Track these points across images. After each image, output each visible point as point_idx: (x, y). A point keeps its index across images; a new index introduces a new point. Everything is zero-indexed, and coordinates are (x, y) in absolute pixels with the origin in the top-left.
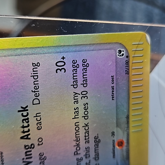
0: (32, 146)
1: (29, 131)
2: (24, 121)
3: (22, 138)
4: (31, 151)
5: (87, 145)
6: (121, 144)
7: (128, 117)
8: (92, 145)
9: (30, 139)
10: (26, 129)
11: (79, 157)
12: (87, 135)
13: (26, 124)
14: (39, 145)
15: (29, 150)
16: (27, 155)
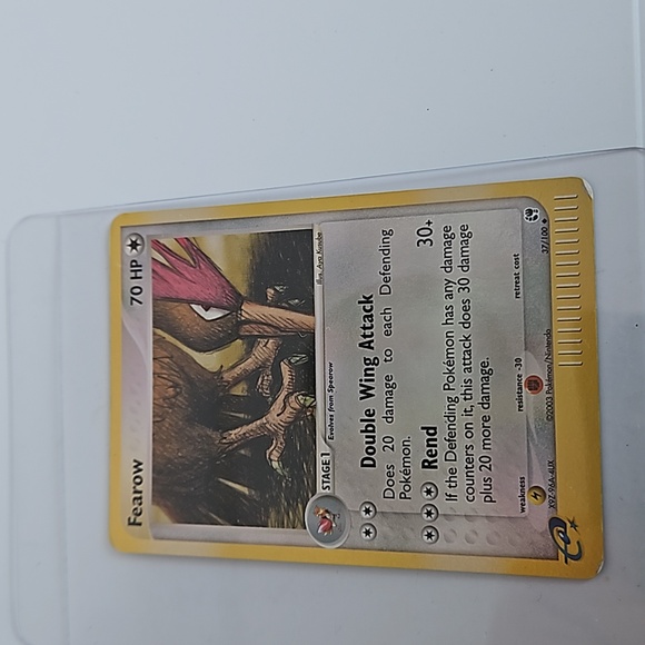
0: (375, 362)
1: (372, 335)
2: (366, 319)
3: (361, 345)
4: (373, 369)
5: (468, 376)
6: (534, 384)
7: (549, 333)
8: (476, 376)
9: (372, 348)
10: (368, 332)
11: (453, 395)
12: (467, 357)
13: (368, 324)
14: (386, 361)
15: (370, 366)
16: (366, 375)
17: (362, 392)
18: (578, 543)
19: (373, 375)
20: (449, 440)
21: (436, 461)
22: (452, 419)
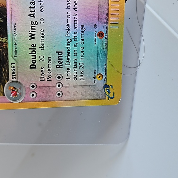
0: (36, 23)
1: (34, 11)
2: (32, 4)
3: (30, 15)
4: (35, 27)
5: (75, 30)
8: (79, 31)
9: (35, 17)
11: (69, 38)
12: (76, 23)
13: (33, 6)
14: (41, 23)
15: (34, 25)
16: (32, 29)
17: (30, 36)
18: (113, 93)
19: (35, 29)
20: (67, 57)
21: (62, 65)
22: (69, 48)
